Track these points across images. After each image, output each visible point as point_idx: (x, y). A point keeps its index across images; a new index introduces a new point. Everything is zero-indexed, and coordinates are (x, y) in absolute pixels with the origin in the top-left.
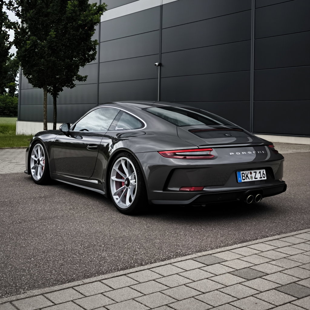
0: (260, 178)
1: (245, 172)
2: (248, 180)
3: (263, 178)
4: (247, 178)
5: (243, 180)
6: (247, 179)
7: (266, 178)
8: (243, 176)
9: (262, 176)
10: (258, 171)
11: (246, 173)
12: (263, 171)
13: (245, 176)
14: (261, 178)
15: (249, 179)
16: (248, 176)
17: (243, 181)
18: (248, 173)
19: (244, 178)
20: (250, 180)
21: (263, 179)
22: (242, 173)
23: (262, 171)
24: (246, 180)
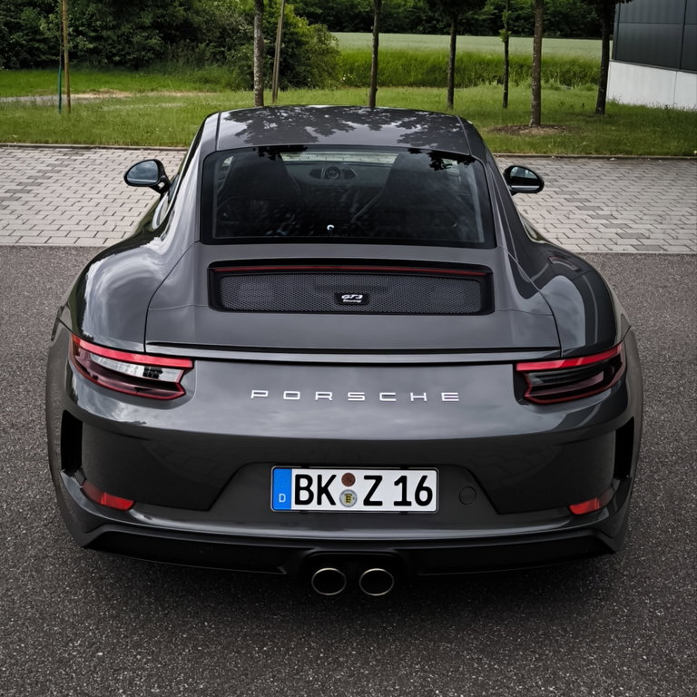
0: (396, 504)
1: (313, 473)
2: (326, 505)
3: (414, 502)
4: (324, 497)
5: (298, 502)
6: (319, 502)
7: (432, 507)
8: (298, 488)
9: (411, 497)
10: (389, 476)
11: (320, 477)
12: (424, 478)
13: (314, 488)
14: (405, 502)
15: (332, 502)
16: (330, 488)
17: (295, 507)
18: (333, 477)
19: (304, 495)
20: (339, 507)
21: (415, 507)
22: (298, 477)
23: (413, 477)
24: (313, 506)
